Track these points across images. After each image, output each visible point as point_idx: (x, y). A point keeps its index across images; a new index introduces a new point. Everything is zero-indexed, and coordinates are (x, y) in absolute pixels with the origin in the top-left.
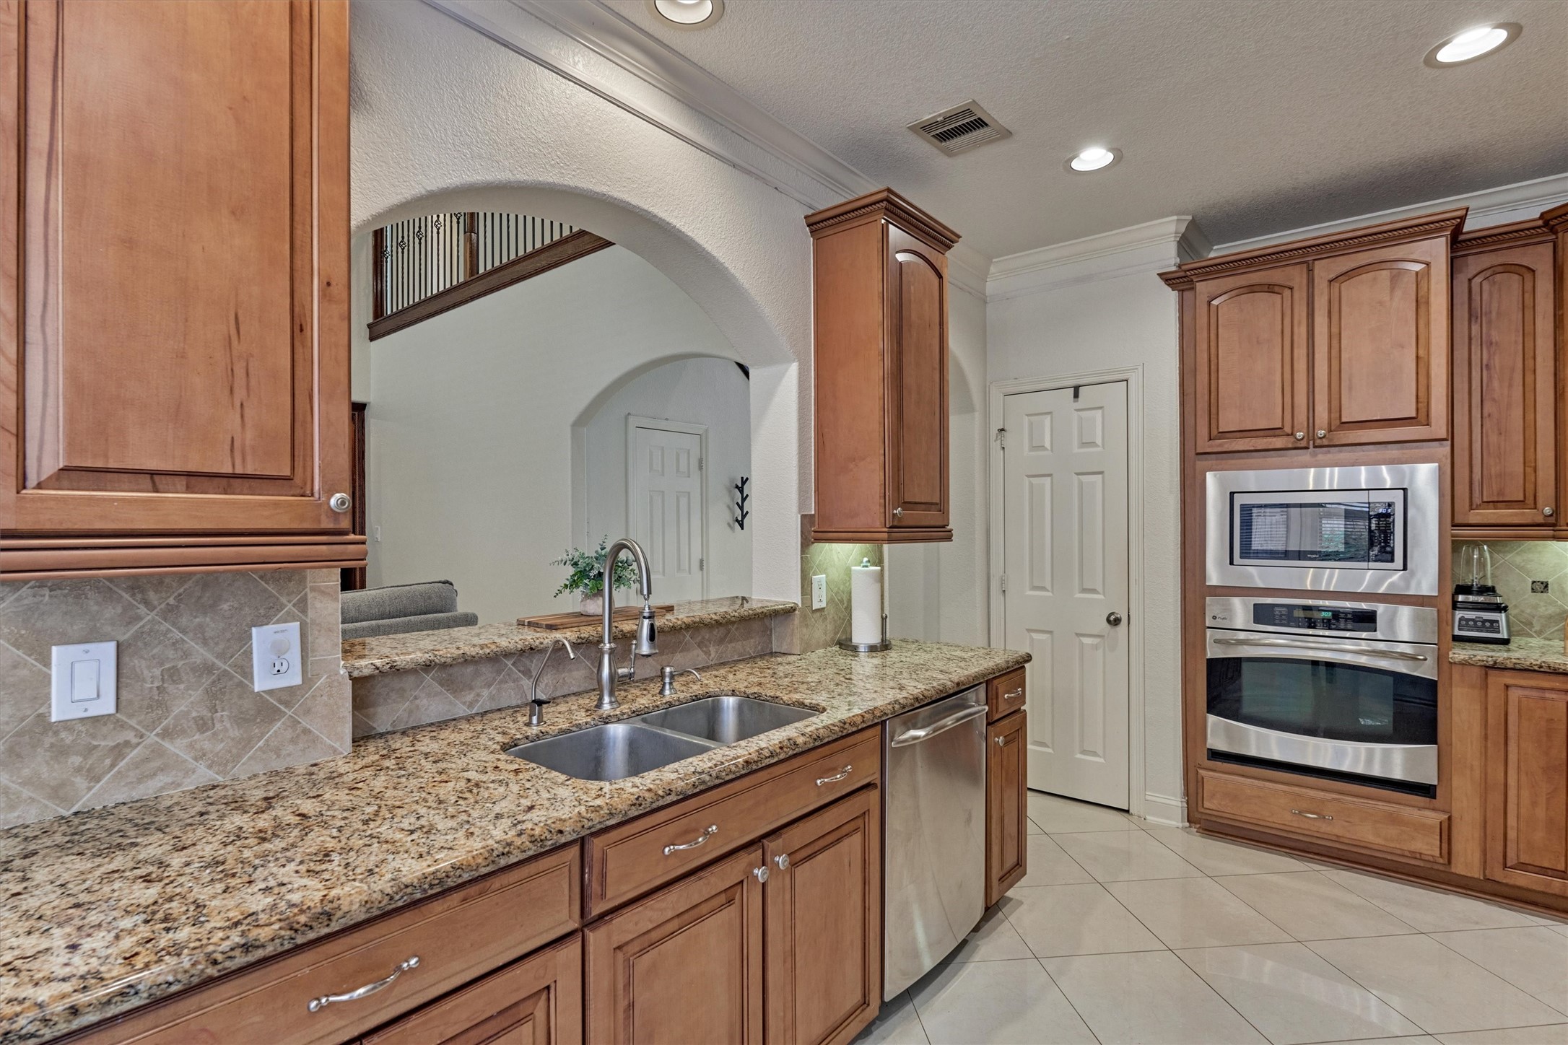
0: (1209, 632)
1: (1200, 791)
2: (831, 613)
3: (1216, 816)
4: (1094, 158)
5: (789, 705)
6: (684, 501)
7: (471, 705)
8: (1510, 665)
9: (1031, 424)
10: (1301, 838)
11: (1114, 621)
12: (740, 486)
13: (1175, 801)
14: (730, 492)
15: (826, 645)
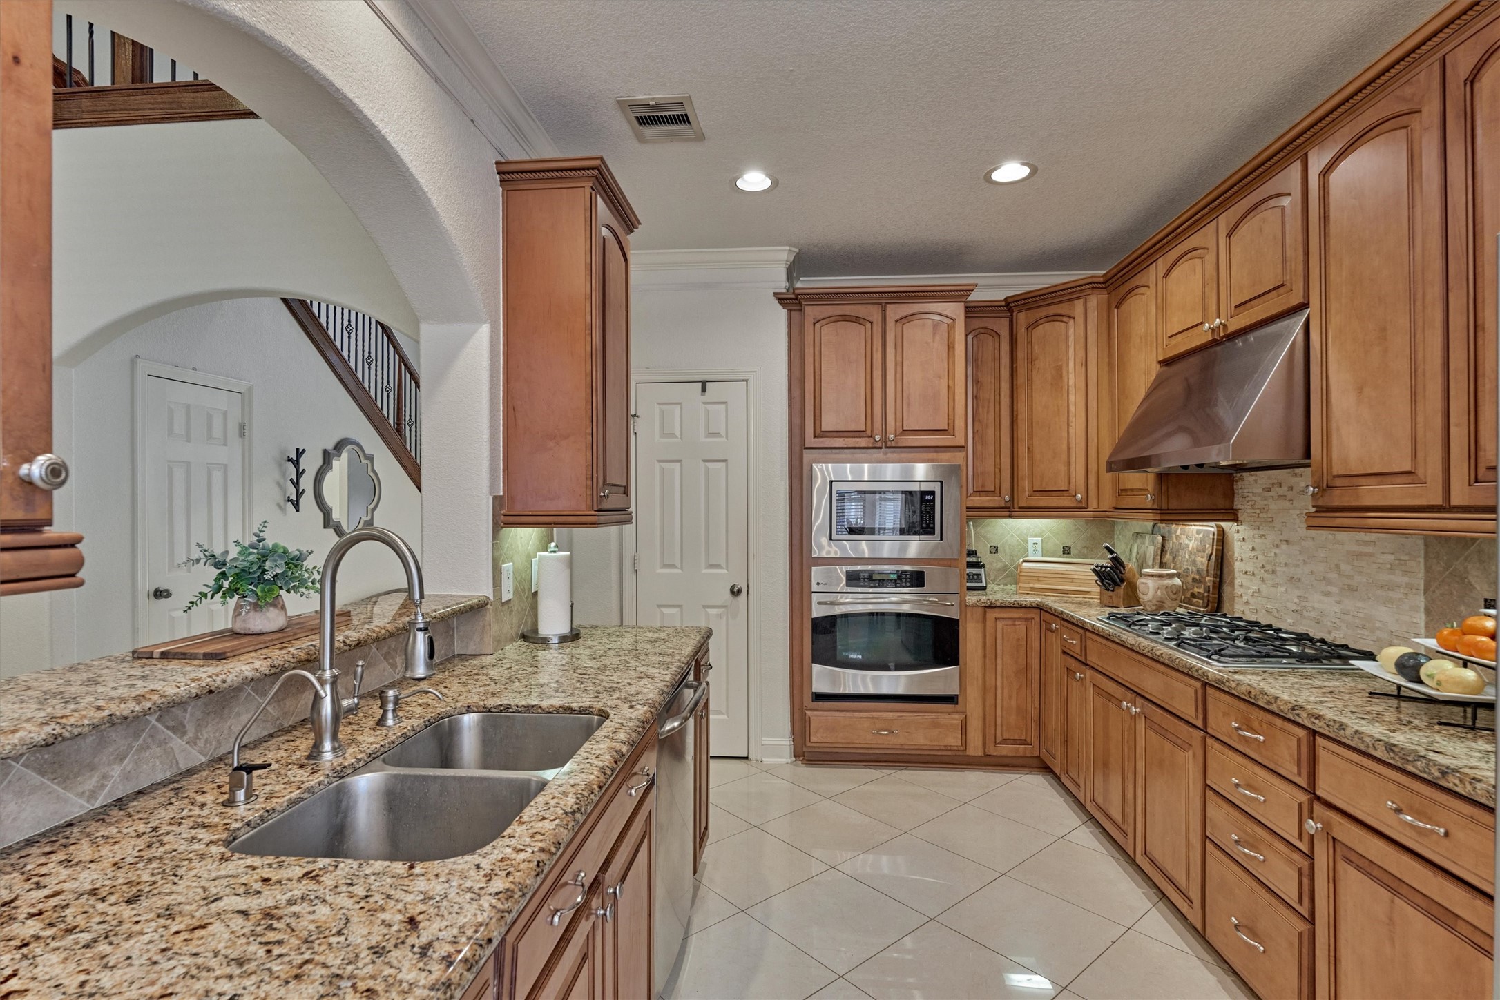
0: (815, 598)
1: (807, 729)
2: (516, 606)
3: (818, 747)
4: (754, 181)
5: (550, 713)
6: (217, 476)
7: (92, 795)
8: (998, 604)
9: (662, 412)
10: (877, 751)
11: (735, 592)
12: (295, 459)
13: (785, 742)
14: (280, 465)
15: (512, 640)
